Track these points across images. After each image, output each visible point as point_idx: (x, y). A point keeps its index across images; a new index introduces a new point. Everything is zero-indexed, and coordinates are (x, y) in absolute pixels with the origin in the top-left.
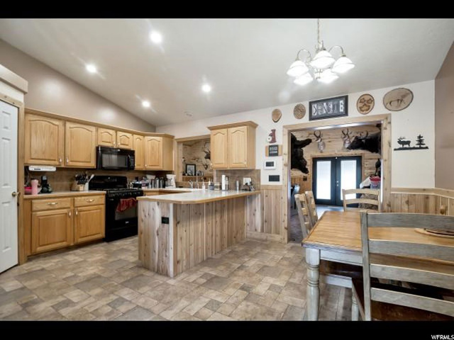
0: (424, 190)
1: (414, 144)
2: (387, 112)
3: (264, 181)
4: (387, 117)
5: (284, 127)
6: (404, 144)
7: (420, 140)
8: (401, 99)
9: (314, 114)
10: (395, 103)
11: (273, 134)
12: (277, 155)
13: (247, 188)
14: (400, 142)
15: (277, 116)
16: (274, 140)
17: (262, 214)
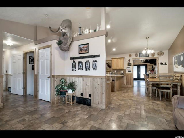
0: (166, 74)
1: (164, 64)
2: (158, 56)
3: (127, 72)
4: (158, 58)
5: (132, 59)
6: (162, 64)
7: (165, 63)
8: (161, 54)
9: (140, 56)
10: (160, 55)
11: (129, 60)
12: (130, 66)
13: (122, 74)
14: (161, 63)
15: (130, 56)
16: (129, 62)
17: (126, 81)
